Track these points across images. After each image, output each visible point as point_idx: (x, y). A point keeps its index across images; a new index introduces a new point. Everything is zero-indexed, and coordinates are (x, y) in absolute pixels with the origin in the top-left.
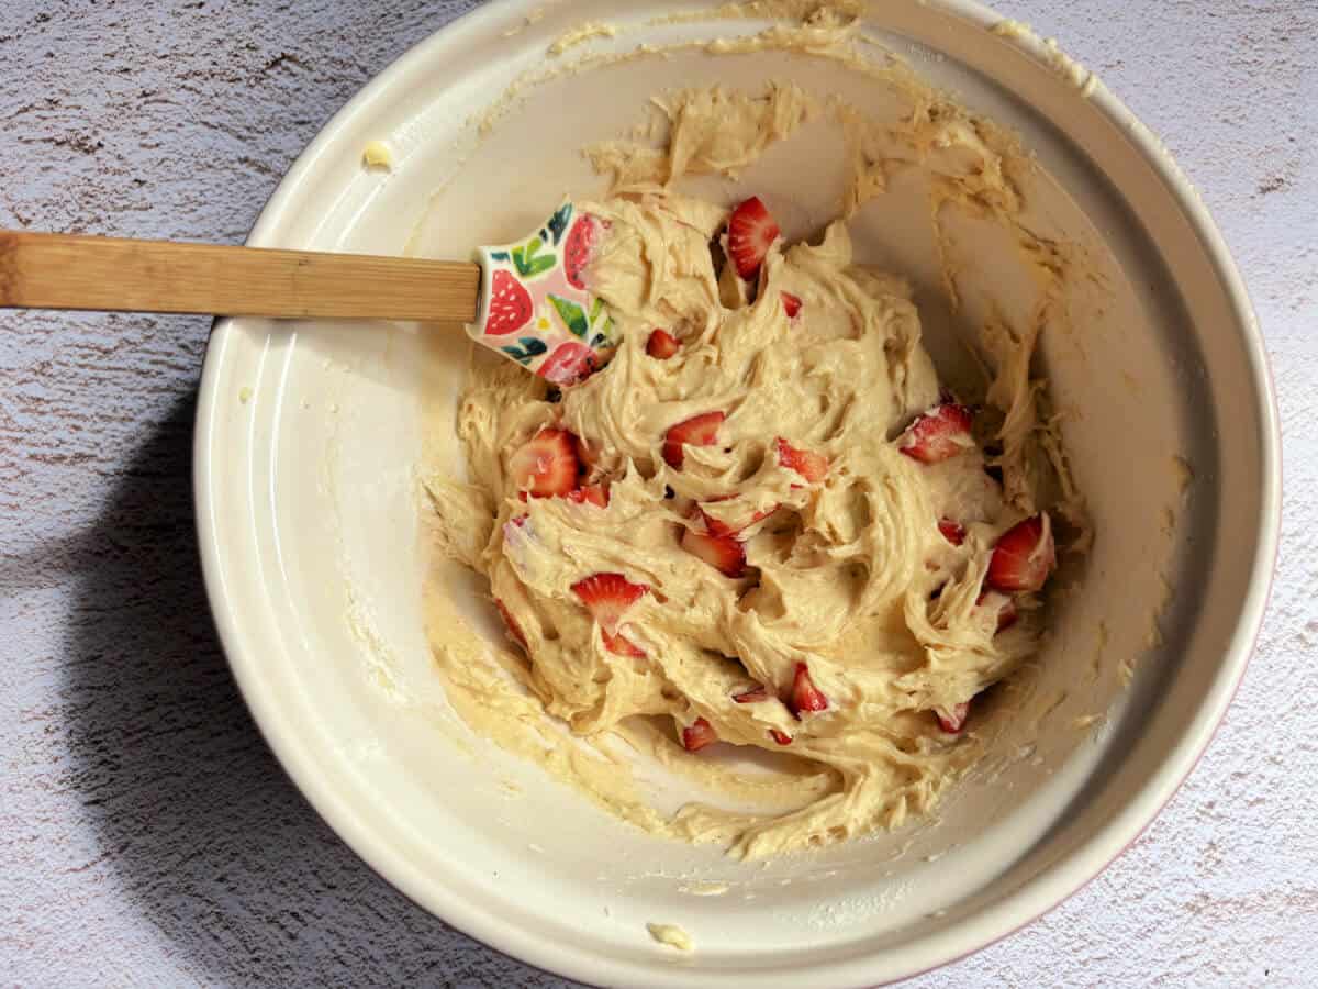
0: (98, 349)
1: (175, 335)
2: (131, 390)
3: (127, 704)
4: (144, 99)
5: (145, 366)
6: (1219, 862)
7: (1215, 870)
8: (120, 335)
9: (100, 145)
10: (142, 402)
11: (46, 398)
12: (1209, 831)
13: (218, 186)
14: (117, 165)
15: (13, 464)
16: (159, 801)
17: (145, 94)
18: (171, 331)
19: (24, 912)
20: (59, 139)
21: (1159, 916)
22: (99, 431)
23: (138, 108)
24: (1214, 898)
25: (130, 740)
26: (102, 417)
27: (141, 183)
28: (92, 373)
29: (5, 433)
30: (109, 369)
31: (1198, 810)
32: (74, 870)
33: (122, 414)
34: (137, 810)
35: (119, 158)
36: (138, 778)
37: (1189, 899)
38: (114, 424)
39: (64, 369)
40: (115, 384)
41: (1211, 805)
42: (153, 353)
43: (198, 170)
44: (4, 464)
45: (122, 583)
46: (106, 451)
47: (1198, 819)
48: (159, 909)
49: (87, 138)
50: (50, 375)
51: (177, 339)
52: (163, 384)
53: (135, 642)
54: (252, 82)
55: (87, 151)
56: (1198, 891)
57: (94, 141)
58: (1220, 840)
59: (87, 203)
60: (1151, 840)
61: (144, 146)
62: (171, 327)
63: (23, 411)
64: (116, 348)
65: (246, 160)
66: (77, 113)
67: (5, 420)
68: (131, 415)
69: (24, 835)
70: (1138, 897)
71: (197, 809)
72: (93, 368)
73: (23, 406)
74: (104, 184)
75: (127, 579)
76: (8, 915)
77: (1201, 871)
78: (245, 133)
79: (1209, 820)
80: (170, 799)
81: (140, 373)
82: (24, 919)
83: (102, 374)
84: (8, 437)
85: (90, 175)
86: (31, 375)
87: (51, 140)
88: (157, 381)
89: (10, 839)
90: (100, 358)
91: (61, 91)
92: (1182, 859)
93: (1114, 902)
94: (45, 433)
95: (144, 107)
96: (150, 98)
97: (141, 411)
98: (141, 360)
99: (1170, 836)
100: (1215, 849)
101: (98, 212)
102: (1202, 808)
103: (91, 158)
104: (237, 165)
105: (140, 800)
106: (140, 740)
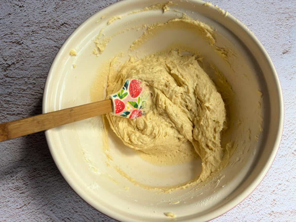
0: (22, 89)
1: (40, 86)
2: (30, 99)
3: (29, 170)
4: (33, 33)
5: (33, 93)
6: (276, 204)
7: (275, 206)
8: (28, 86)
9: (23, 43)
10: (33, 101)
11: (11, 101)
12: (274, 197)
13: (50, 52)
14: (26, 47)
15: (3, 116)
16: (37, 193)
17: (33, 31)
18: (39, 85)
19: (6, 218)
20: (13, 42)
21: (262, 216)
22: (23, 108)
23: (31, 35)
24: (275, 212)
25: (30, 179)
26: (24, 105)
27: (32, 52)
28: (21, 95)
29: (1, 109)
30: (25, 94)
31: (271, 192)
32: (18, 209)
33: (28, 104)
34: (32, 195)
35: (27, 46)
36: (32, 187)
37: (269, 212)
38: (26, 107)
39: (14, 94)
40: (27, 97)
41: (274, 191)
42: (35, 90)
43: (45, 49)
44: (1, 115)
45: (28, 143)
46: (25, 113)
47: (271, 194)
48: (37, 217)
49: (20, 41)
50: (12, 95)
51: (41, 87)
52: (37, 97)
53: (31, 156)
54: (57, 29)
55: (20, 44)
56: (271, 210)
57: (21, 42)
58: (276, 199)
59: (20, 56)
60: (261, 199)
61: (33, 43)
62: (39, 84)
63: (5, 104)
64: (27, 89)
65: (56, 46)
66: (17, 36)
67: (1, 106)
68: (30, 104)
69: (6, 201)
70: (258, 212)
71: (46, 194)
72: (21, 94)
73: (5, 102)
74: (24, 52)
75: (29, 142)
76: (2, 219)
77: (272, 206)
78: (56, 40)
79: (273, 194)
80: (39, 192)
81: (32, 95)
82: (6, 220)
83: (23, 95)
84: (2, 110)
85: (20, 50)
86: (7, 95)
87: (11, 42)
88: (36, 97)
89: (3, 202)
90: (23, 91)
91: (14, 31)
92: (268, 203)
93: (253, 213)
94: (11, 109)
95: (33, 34)
96: (34, 32)
97: (32, 103)
98: (32, 92)
99: (265, 198)
100: (275, 201)
101: (22, 58)
102: (272, 192)
103: (20, 46)
104: (54, 48)
105: (33, 192)
106: (33, 179)
